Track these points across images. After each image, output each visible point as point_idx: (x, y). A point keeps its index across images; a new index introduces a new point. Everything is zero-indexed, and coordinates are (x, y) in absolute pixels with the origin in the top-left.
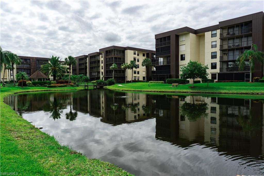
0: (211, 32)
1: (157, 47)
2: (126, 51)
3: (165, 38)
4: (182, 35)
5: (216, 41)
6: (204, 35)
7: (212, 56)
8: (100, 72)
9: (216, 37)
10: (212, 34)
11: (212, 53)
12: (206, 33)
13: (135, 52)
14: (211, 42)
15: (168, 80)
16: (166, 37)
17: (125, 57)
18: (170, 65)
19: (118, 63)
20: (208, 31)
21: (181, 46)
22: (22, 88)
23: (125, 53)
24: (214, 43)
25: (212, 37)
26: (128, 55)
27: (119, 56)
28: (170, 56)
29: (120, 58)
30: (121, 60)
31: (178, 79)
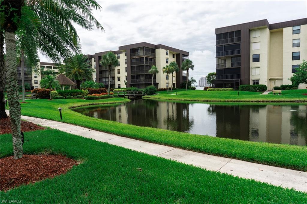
0: (292, 27)
1: (218, 45)
2: (157, 50)
3: (231, 33)
4: (256, 30)
5: (300, 39)
6: (282, 31)
7: (293, 57)
8: (114, 77)
9: (299, 34)
10: (293, 30)
11: (293, 53)
12: (285, 29)
13: (167, 52)
14: (292, 40)
15: (243, 86)
16: (233, 32)
17: (155, 58)
18: (240, 68)
19: (149, 65)
20: (288, 27)
21: (253, 44)
22: (51, 101)
23: (155, 53)
24: (296, 42)
25: (293, 34)
26: (161, 56)
27: (149, 56)
28: (240, 56)
29: (151, 59)
30: (152, 62)
31: (258, 85)
